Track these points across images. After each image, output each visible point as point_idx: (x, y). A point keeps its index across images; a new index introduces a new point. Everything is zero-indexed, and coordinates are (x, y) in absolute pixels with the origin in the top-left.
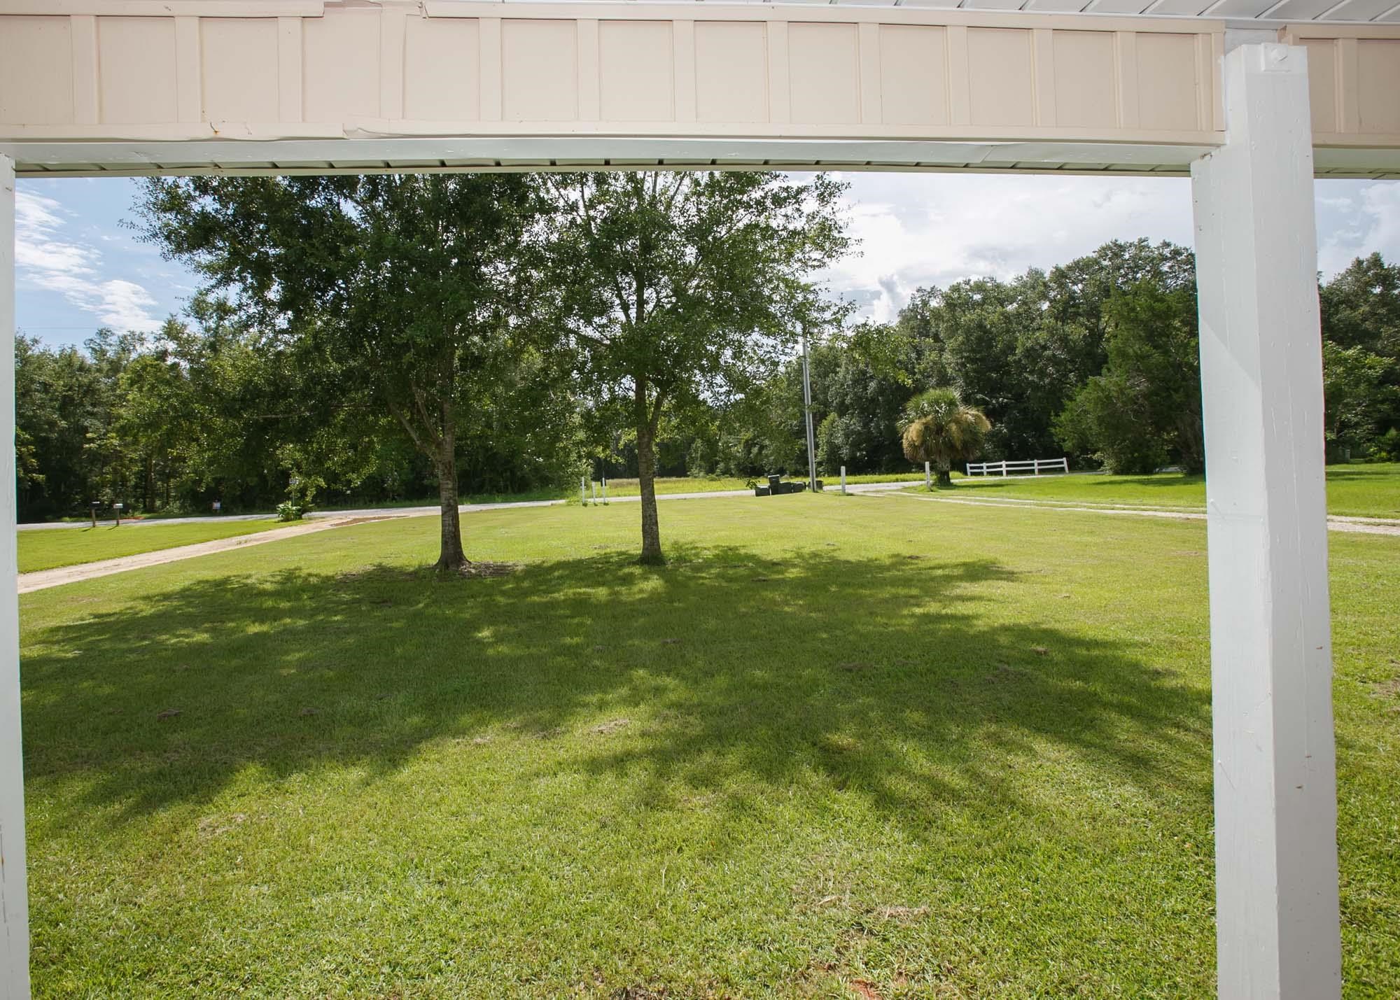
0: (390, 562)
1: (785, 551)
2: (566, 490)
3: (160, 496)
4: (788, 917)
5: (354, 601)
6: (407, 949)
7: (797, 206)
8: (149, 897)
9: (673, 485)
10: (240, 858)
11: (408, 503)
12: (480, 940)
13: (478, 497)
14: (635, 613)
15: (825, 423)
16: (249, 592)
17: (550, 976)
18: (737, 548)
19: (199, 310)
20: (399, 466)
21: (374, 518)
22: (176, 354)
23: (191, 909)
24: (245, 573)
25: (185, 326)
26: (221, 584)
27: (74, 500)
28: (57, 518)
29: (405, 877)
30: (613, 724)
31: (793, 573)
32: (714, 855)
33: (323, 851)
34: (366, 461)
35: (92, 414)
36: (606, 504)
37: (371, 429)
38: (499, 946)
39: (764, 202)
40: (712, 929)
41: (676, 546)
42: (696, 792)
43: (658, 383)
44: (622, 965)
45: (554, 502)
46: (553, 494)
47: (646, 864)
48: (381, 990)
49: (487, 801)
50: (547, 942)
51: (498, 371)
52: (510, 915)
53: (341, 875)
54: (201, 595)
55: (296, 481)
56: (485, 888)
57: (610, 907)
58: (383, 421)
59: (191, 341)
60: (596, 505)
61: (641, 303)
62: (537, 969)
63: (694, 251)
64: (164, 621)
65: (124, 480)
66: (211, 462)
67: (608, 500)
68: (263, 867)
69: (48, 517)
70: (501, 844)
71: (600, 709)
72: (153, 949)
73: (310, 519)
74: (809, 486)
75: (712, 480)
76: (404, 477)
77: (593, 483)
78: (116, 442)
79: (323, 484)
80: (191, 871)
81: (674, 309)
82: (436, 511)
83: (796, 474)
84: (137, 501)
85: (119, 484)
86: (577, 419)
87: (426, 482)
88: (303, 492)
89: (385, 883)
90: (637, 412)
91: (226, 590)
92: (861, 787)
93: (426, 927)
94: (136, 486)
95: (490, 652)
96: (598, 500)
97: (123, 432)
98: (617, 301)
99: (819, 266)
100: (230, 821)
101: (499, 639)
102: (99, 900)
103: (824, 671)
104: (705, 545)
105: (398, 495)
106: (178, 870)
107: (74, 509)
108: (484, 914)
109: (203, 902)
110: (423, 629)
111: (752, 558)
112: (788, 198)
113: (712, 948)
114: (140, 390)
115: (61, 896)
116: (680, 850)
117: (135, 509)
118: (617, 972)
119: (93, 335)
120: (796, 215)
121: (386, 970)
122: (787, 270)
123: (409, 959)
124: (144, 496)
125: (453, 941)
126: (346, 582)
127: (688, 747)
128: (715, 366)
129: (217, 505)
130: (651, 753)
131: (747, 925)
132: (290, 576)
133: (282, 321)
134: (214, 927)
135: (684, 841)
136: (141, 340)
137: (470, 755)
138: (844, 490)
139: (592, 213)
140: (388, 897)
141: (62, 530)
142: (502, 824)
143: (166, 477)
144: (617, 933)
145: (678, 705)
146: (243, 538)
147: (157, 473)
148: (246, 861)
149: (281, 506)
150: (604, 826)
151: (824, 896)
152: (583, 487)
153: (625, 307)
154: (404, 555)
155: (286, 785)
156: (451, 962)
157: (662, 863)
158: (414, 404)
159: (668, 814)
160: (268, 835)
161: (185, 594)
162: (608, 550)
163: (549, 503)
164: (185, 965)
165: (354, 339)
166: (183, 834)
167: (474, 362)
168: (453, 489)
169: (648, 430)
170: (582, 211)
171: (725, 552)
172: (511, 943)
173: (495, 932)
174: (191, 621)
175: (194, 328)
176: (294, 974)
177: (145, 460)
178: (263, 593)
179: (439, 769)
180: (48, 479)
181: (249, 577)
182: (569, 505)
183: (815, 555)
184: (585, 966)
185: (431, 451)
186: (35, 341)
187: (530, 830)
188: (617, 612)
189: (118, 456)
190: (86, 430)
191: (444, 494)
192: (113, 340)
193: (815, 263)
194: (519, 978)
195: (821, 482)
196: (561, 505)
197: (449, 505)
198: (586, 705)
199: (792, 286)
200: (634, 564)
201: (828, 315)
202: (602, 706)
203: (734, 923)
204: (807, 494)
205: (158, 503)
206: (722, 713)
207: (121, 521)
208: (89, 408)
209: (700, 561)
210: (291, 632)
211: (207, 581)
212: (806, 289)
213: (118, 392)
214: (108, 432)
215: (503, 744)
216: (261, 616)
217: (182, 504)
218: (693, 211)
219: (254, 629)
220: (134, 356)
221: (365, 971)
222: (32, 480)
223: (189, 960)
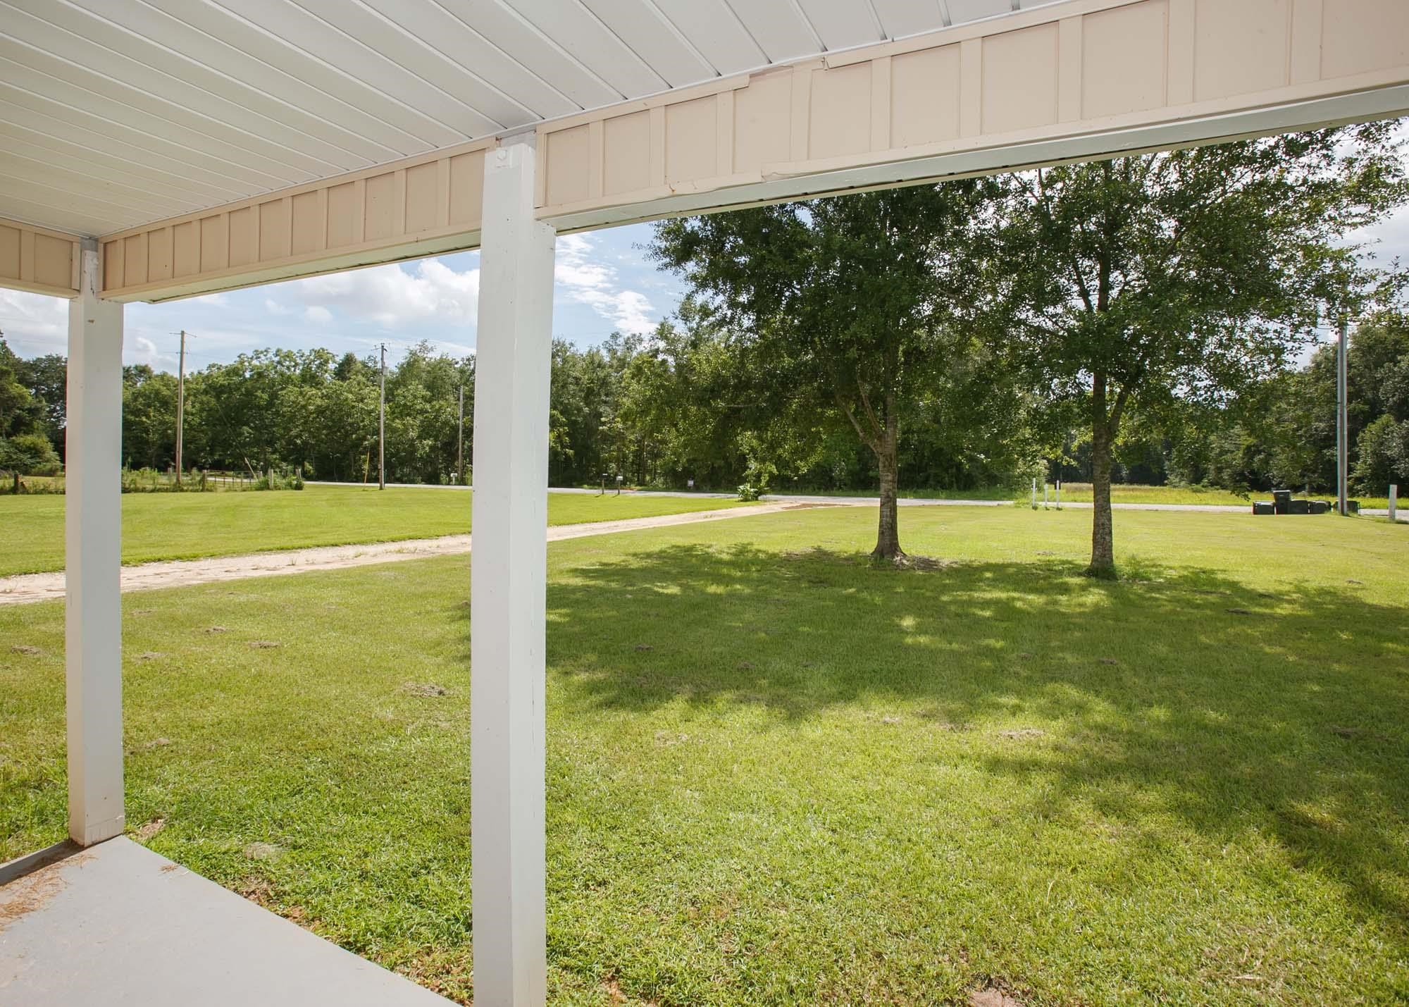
0: (827, 547)
1: (1281, 582)
2: (1016, 490)
3: (649, 472)
4: (1192, 977)
5: (794, 579)
6: (797, 874)
7: (1325, 152)
8: (620, 776)
9: (1143, 494)
10: (681, 767)
11: (852, 493)
12: (860, 887)
13: (921, 492)
14: (1072, 626)
15: (1373, 428)
16: (707, 559)
17: (917, 938)
18: (1213, 572)
19: (685, 315)
20: (845, 455)
21: (821, 505)
22: (667, 351)
23: (645, 794)
24: (708, 543)
25: (673, 327)
26: (689, 550)
27: (592, 471)
28: (580, 485)
29: (805, 818)
30: (1024, 732)
31: (1283, 610)
32: (1113, 887)
33: (742, 778)
34: (813, 450)
35: (605, 402)
36: (1059, 509)
37: (820, 420)
38: (875, 898)
39: (1274, 155)
40: (1095, 956)
41: (1133, 561)
42: (1104, 819)
43: (1120, 378)
44: (989, 954)
45: (1001, 502)
46: (1000, 494)
47: (1033, 872)
48: (772, 898)
49: (887, 774)
50: (920, 909)
51: (939, 364)
52: (889, 876)
53: (754, 801)
54: (674, 557)
55: (753, 465)
56: (872, 846)
57: (988, 899)
58: (830, 413)
59: (678, 339)
60: (1047, 509)
61: (1105, 288)
62: (906, 928)
63: (1173, 223)
64: (647, 574)
65: (625, 457)
66: (685, 446)
67: (1061, 505)
68: (697, 778)
69: (574, 484)
70: (893, 814)
71: (1014, 714)
72: (619, 813)
73: (765, 501)
74: (1335, 506)
75: (1199, 491)
76: (851, 467)
77: (1046, 486)
78: (620, 426)
79: (775, 471)
80: (647, 767)
81: (1144, 293)
82: (876, 502)
83: (1320, 490)
84: (633, 475)
85: (621, 461)
86: (1023, 413)
87: (871, 473)
88: (758, 477)
89: (788, 818)
90: (1094, 409)
91: (693, 556)
92: (1328, 872)
93: (816, 862)
94: (633, 463)
95: (909, 640)
96: (1050, 504)
97: (625, 417)
98: (1076, 288)
99: (1366, 223)
100: (677, 737)
101: (920, 630)
102: (590, 768)
103: (1304, 728)
104: (1171, 564)
105: (845, 485)
106: (639, 763)
107: (591, 478)
108: (867, 867)
109: (653, 791)
110: (851, 611)
111: (1234, 585)
112: (1311, 142)
113: (1090, 973)
114: (638, 382)
115: (567, 759)
116: (1074, 870)
117: (631, 482)
118: (982, 958)
119: (608, 338)
120: (1323, 163)
121: (779, 884)
122: (1309, 235)
123: (799, 882)
124: (638, 471)
125: (836, 880)
126: (788, 560)
127: (1103, 770)
128: (1195, 357)
129: (691, 483)
130: (1062, 768)
131: (1136, 968)
132: (742, 550)
133: (748, 321)
134: (659, 810)
135: (1080, 863)
136: (640, 340)
137: (877, 730)
138: (1392, 516)
139: (1049, 193)
140: (789, 829)
141: (583, 495)
142: (897, 796)
143: (656, 456)
144: (990, 924)
145: (1103, 729)
146: (709, 513)
147: (648, 453)
148: (685, 770)
149: (741, 487)
150: (996, 825)
151: (1244, 972)
152: (1034, 489)
153: (1084, 294)
154: (844, 542)
155: (721, 721)
156: (832, 897)
157: (1051, 877)
158: (859, 397)
159: (1069, 832)
160: (704, 755)
161: (661, 555)
162: (1053, 558)
163: (995, 503)
164: (638, 831)
165: (804, 336)
166: (645, 739)
167: (916, 356)
168: (893, 481)
169: (1106, 430)
170: (1037, 190)
171: (1196, 574)
172: (886, 899)
173: (874, 885)
174: (665, 576)
175: (681, 329)
176: (710, 863)
177: (640, 441)
178: (720, 562)
179: (847, 735)
180: (576, 454)
181: (709, 547)
182: (1017, 506)
183: (1322, 592)
184: (952, 942)
185: (873, 444)
186: (572, 344)
187: (922, 809)
188: (1051, 621)
189: (620, 436)
190: (600, 415)
191: (883, 486)
192: (621, 341)
193: (1357, 220)
194: (889, 930)
195: (1355, 503)
196: (1010, 507)
197: (888, 496)
198: (998, 707)
199: (1314, 254)
200: (1080, 575)
201: (1370, 288)
202: (1016, 711)
203: (1122, 959)
204: (1331, 518)
205: (648, 478)
206: (1154, 746)
207: (621, 491)
208: (603, 398)
209: (1162, 580)
210: (741, 598)
211: (679, 547)
212: (1338, 256)
213: (623, 385)
214: (615, 417)
215: (910, 728)
216: (719, 579)
217: (665, 480)
218: (1174, 176)
219: (713, 589)
220: (635, 354)
221: (762, 879)
222: (565, 453)
223: (641, 828)
